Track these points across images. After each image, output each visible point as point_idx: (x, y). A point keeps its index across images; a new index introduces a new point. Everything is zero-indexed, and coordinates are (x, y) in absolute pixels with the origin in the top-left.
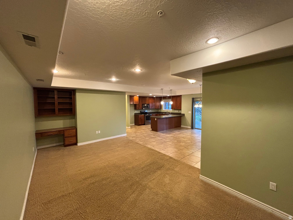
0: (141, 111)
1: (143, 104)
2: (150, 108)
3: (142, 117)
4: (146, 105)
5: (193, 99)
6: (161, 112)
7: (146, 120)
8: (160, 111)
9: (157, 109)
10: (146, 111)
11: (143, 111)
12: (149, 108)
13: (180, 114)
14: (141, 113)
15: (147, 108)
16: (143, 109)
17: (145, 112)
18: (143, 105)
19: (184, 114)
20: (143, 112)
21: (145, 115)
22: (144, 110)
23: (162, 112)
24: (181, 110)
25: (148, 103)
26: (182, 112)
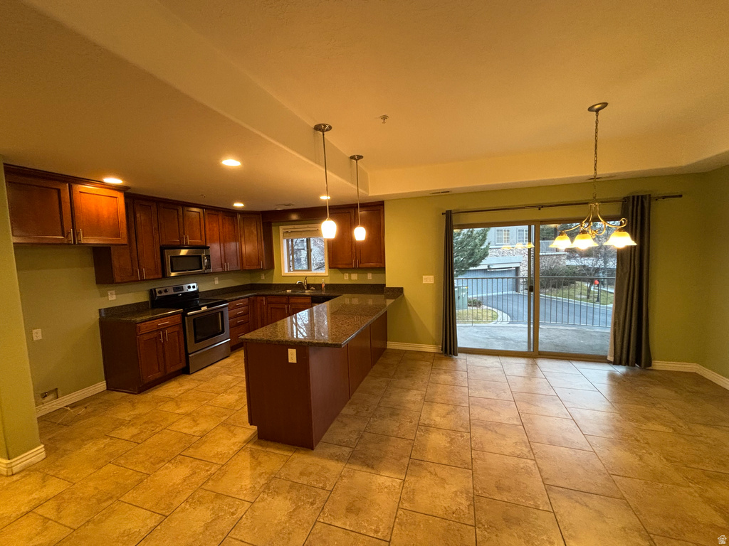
0: (152, 292)
1: (163, 249)
2: (215, 267)
3: (163, 329)
4: (183, 252)
5: (449, 215)
6: (270, 286)
7: (196, 341)
8: (263, 279)
9: (250, 271)
10: (192, 287)
11: (165, 288)
12: (208, 267)
14: (158, 302)
15: (197, 265)
16: (164, 275)
17: (186, 290)
18: (168, 255)
19: (402, 288)
20: (171, 292)
21: (184, 315)
22: (176, 283)
23: (275, 282)
24: (382, 269)
25: (198, 242)
26: (391, 281)
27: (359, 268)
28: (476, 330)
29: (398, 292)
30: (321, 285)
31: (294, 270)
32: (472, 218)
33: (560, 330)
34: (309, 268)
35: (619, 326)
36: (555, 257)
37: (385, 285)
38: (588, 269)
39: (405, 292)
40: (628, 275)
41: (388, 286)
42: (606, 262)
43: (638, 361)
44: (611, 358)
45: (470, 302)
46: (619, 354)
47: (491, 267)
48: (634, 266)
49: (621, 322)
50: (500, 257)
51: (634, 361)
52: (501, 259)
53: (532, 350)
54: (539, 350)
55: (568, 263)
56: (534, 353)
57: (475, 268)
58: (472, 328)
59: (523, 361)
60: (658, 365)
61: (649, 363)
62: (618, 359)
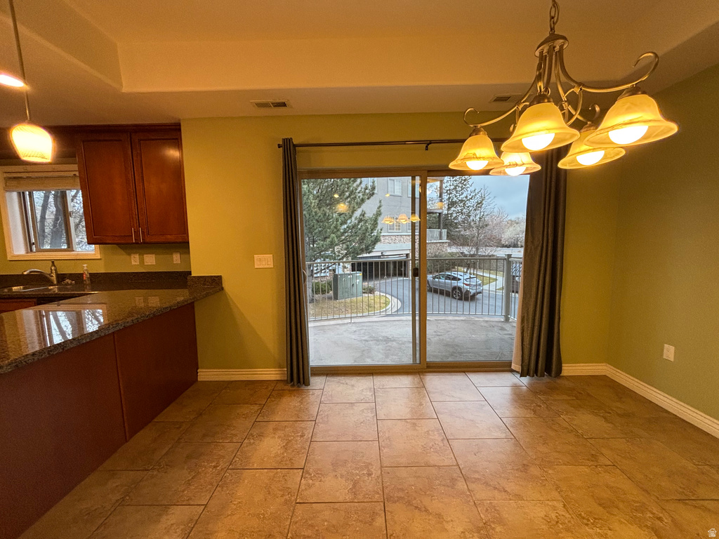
5: (289, 149)
13: (181, 279)
19: (220, 278)
24: (183, 245)
26: (200, 266)
27: (144, 243)
28: (354, 328)
29: (214, 283)
30: (82, 275)
31: (39, 250)
32: (330, 159)
33: (449, 322)
34: (69, 247)
35: (528, 323)
36: (438, 245)
37: (190, 273)
38: (465, 256)
39: (226, 285)
40: (540, 248)
41: (195, 273)
42: (477, 249)
43: (548, 369)
44: (516, 366)
45: (364, 289)
46: (526, 361)
47: (384, 254)
48: (548, 237)
49: (531, 316)
50: (393, 244)
51: (544, 368)
52: (393, 246)
53: (418, 362)
54: (427, 360)
55: (449, 250)
56: (422, 367)
57: (368, 255)
58: (350, 325)
59: (405, 381)
60: (568, 369)
61: (559, 370)
62: (525, 369)
